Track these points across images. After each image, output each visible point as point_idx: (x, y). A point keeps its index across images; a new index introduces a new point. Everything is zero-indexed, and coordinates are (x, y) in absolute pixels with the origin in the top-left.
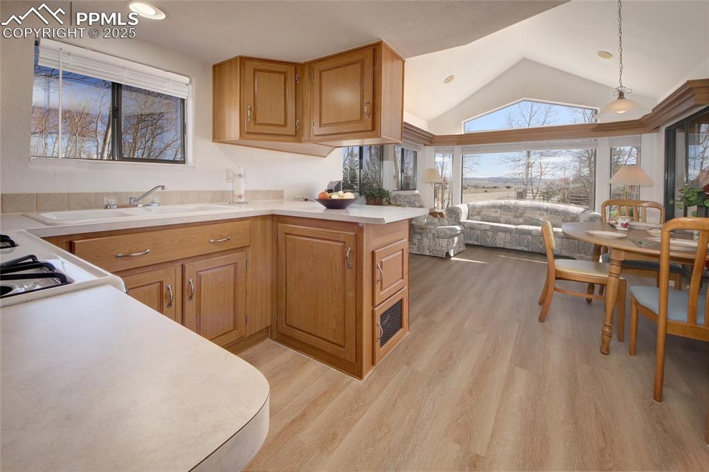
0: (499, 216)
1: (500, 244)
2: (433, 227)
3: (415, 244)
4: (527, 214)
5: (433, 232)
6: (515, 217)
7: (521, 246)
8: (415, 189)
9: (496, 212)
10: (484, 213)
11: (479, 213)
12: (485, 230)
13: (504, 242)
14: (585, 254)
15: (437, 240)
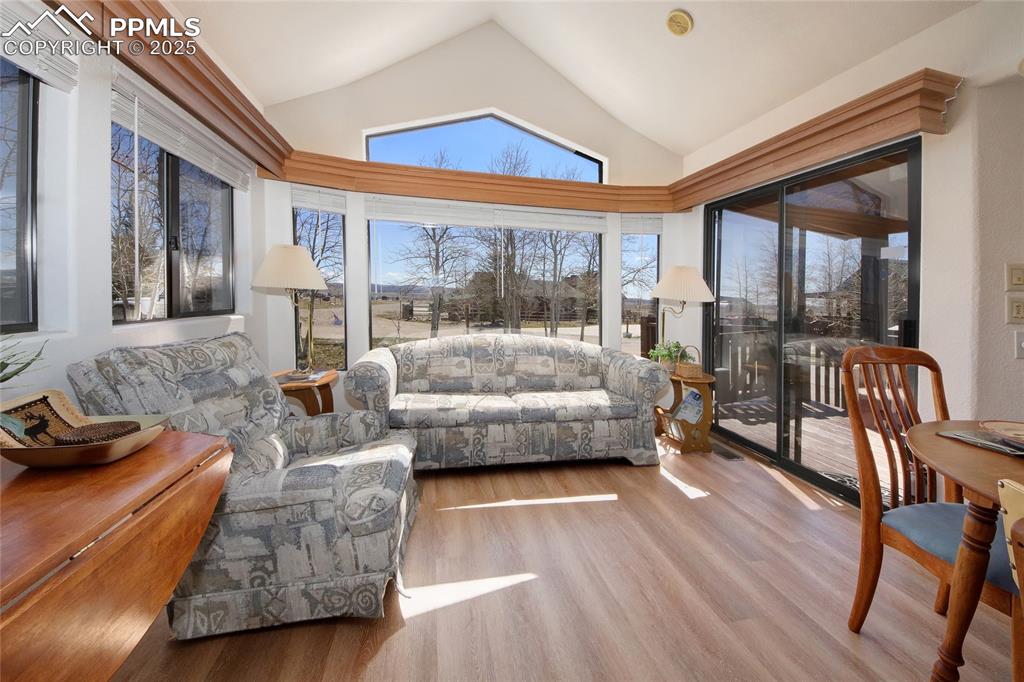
0: (469, 374)
1: (493, 456)
2: (327, 493)
3: (237, 586)
4: (522, 366)
5: (326, 512)
6: (500, 373)
7: (538, 453)
8: (232, 311)
9: (461, 365)
10: (434, 370)
11: (423, 372)
12: (458, 425)
13: (503, 451)
14: (644, 447)
15: (344, 543)
